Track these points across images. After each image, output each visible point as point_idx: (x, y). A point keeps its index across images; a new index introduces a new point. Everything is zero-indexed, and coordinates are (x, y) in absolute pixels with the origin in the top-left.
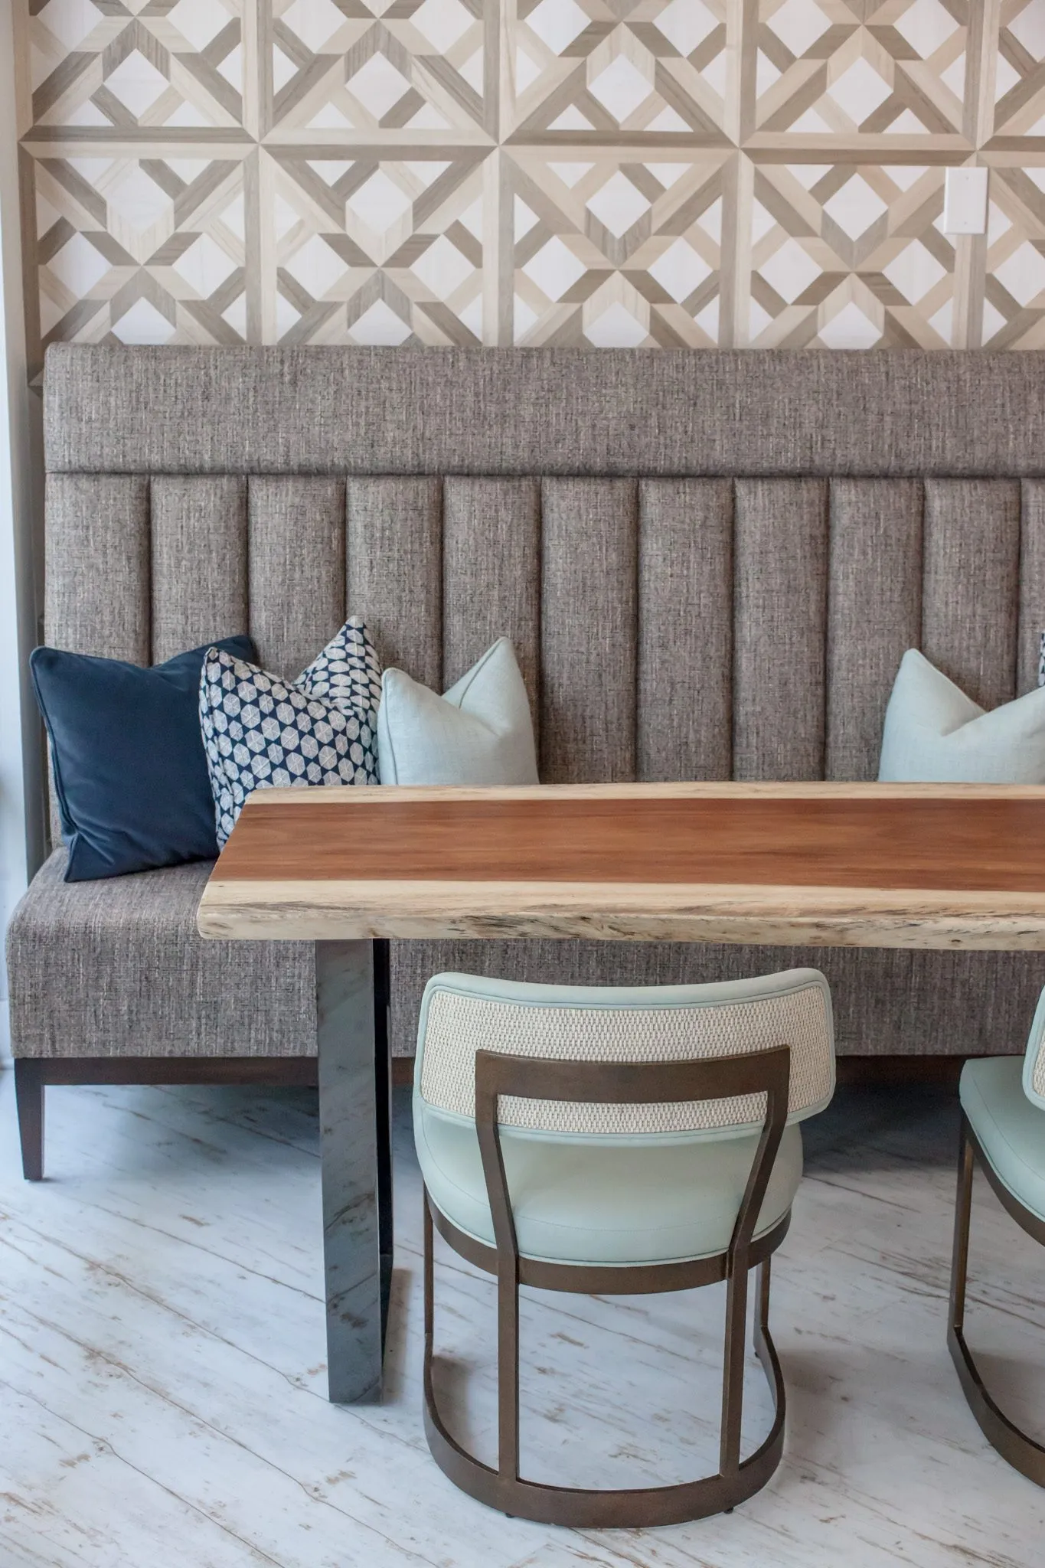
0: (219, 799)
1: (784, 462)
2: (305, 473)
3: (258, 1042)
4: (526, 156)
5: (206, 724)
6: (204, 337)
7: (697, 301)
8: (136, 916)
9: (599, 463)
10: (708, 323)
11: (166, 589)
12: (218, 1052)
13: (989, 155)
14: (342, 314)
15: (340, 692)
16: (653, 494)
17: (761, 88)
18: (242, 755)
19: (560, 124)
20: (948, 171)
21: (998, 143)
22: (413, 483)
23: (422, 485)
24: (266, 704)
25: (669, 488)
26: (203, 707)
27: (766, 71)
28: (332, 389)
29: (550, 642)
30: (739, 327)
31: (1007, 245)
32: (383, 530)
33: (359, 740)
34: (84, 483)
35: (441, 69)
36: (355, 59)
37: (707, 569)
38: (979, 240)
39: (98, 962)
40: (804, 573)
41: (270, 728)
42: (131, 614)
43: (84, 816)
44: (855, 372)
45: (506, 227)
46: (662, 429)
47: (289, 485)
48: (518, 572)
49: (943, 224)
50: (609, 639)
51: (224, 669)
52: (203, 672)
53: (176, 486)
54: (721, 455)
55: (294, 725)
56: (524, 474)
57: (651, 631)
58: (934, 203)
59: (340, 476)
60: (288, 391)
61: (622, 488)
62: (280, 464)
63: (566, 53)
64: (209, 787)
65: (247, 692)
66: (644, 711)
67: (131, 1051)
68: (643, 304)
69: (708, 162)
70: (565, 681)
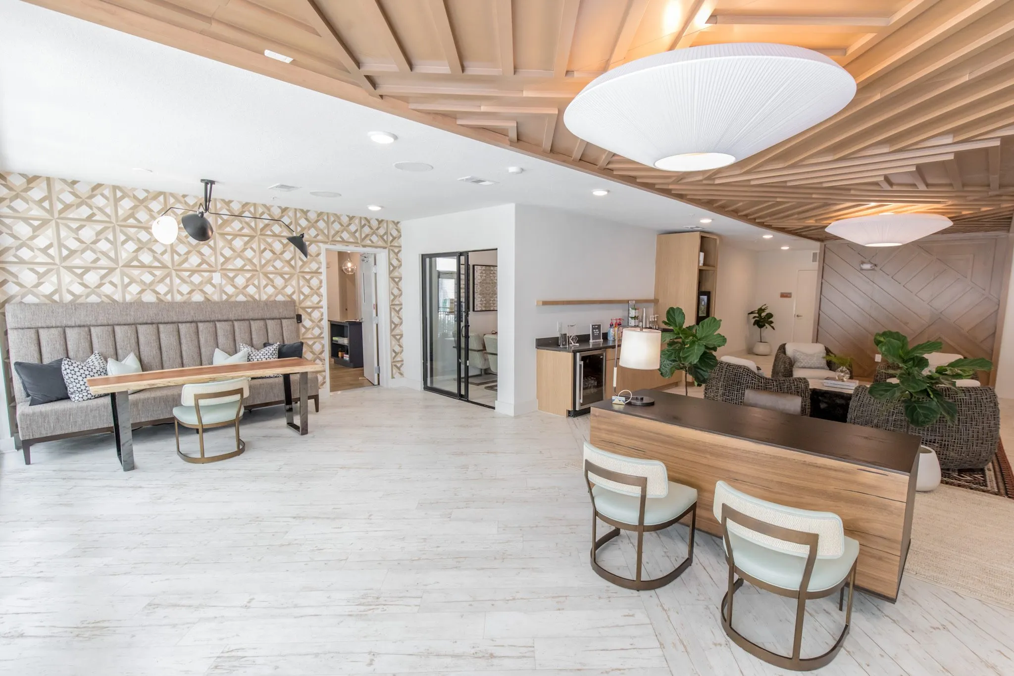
0: (69, 386)
1: (188, 320)
2: (80, 326)
3: (87, 427)
4: (126, 270)
5: (64, 373)
6: (47, 302)
7: (166, 294)
8: (53, 408)
9: (149, 322)
10: (169, 297)
11: (44, 350)
12: (77, 431)
13: (221, 271)
14: (84, 297)
15: (96, 363)
16: (161, 326)
17: (175, 260)
18: (75, 377)
19: (132, 264)
20: (213, 273)
21: (222, 269)
22: (107, 327)
23: (109, 327)
24: (80, 367)
25: (165, 325)
26: (63, 368)
27: (176, 257)
28: (85, 310)
29: (141, 353)
30: (175, 299)
31: (226, 285)
32: (101, 336)
33: (103, 372)
34: (20, 330)
35: (104, 254)
36: (83, 251)
37: (174, 338)
38: (220, 284)
39: (44, 418)
40: (194, 337)
41: (82, 371)
42: (36, 355)
43: (32, 392)
44: (200, 305)
45: (122, 281)
46: (162, 315)
47: (76, 328)
48: (133, 341)
49: (213, 282)
50: (155, 351)
51: (68, 361)
52: (63, 362)
53: (46, 330)
54: (175, 319)
55: (88, 370)
56: (133, 324)
57: (164, 349)
58: (212, 278)
59: (89, 327)
60: (74, 311)
61: (154, 326)
62: (73, 325)
63: (134, 252)
64: (65, 385)
65: (74, 365)
66: (164, 363)
67: (54, 434)
68: (155, 295)
69: (166, 271)
70: (146, 359)
